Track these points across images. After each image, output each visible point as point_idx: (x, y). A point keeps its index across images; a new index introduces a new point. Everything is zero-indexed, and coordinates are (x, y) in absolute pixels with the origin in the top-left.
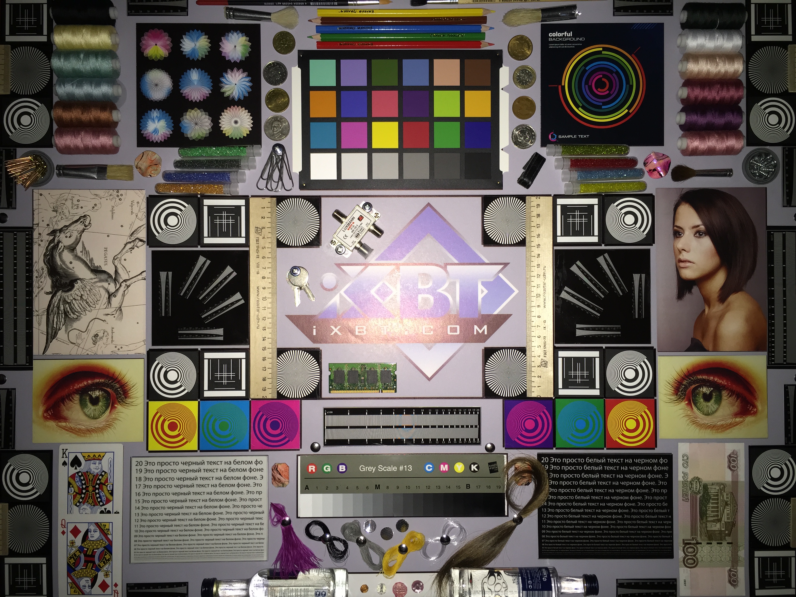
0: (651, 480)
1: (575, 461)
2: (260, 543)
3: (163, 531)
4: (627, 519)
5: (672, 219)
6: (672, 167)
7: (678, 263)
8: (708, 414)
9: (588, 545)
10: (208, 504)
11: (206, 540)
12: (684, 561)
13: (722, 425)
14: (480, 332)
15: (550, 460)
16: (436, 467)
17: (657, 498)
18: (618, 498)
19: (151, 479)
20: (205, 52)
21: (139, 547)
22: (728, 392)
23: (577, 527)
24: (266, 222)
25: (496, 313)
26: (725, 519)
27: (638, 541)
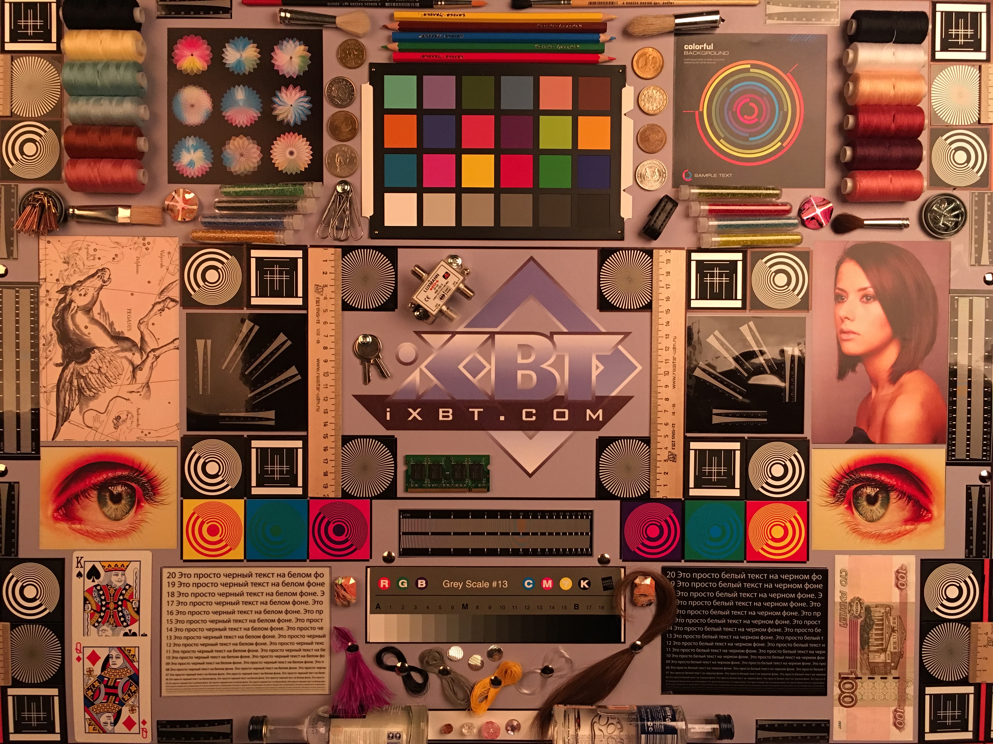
0: (802, 600)
1: (707, 576)
2: (320, 673)
3: (202, 658)
4: (771, 648)
5: (833, 280)
6: (834, 216)
7: (839, 335)
8: (872, 521)
9: (722, 678)
10: (257, 625)
11: (254, 669)
12: (839, 698)
13: (889, 534)
14: (594, 417)
15: (677, 575)
16: (538, 583)
17: (808, 623)
18: (759, 622)
19: (186, 595)
20: (253, 64)
21: (172, 677)
22: (897, 493)
23: (709, 656)
24: (329, 280)
25: (614, 394)
26: (891, 648)
27: (783, 674)
